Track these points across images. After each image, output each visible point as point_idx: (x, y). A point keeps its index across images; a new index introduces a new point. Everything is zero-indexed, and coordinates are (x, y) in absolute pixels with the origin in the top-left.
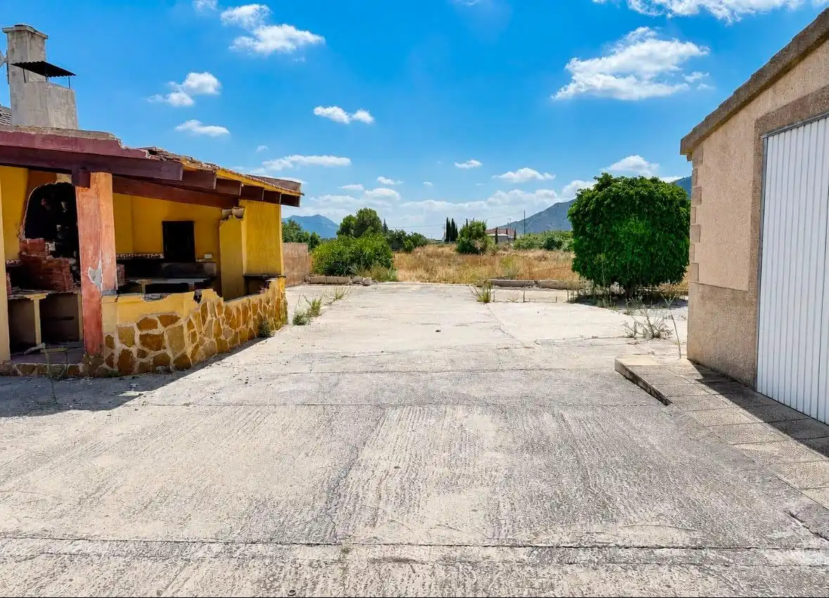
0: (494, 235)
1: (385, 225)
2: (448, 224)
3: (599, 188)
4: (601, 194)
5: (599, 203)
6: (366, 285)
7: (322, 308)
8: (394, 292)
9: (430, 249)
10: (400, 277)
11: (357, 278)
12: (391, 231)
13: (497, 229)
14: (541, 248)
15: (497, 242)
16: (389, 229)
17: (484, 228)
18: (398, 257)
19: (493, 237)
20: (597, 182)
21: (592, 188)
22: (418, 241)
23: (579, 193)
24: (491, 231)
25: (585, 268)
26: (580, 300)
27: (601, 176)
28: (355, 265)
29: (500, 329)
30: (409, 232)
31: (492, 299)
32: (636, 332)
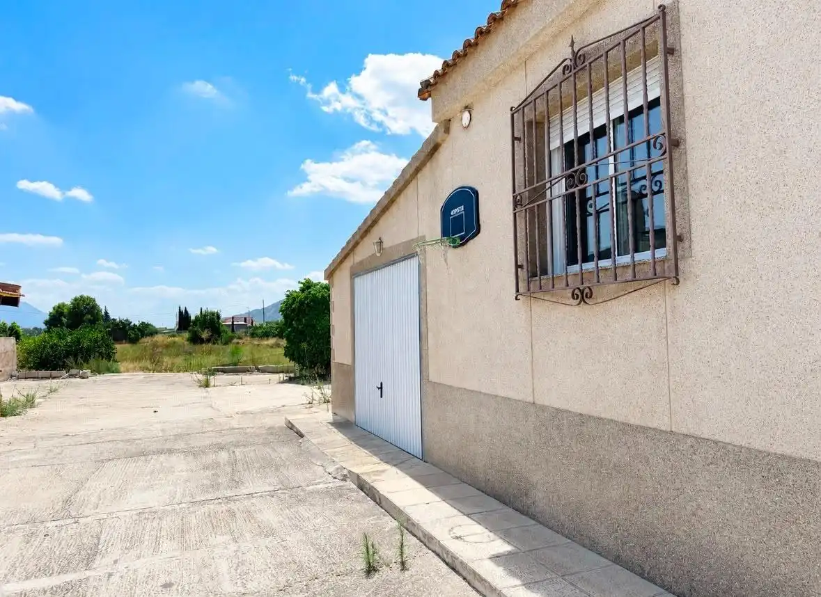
0: (231, 323)
1: (106, 313)
2: (181, 313)
3: (302, 290)
4: (303, 295)
5: (302, 303)
6: (83, 378)
7: (37, 401)
8: (115, 382)
9: (159, 338)
10: (122, 369)
11: (73, 371)
12: (114, 320)
13: (233, 318)
14: (274, 336)
15: (233, 331)
16: (112, 318)
17: (218, 317)
18: (120, 348)
19: (229, 325)
20: (302, 285)
21: (298, 290)
22: (145, 330)
23: (288, 293)
24: (226, 319)
25: (293, 355)
26: (291, 380)
27: (304, 281)
28: (71, 359)
29: (211, 406)
30: (136, 322)
31: (212, 384)
32: (313, 400)
